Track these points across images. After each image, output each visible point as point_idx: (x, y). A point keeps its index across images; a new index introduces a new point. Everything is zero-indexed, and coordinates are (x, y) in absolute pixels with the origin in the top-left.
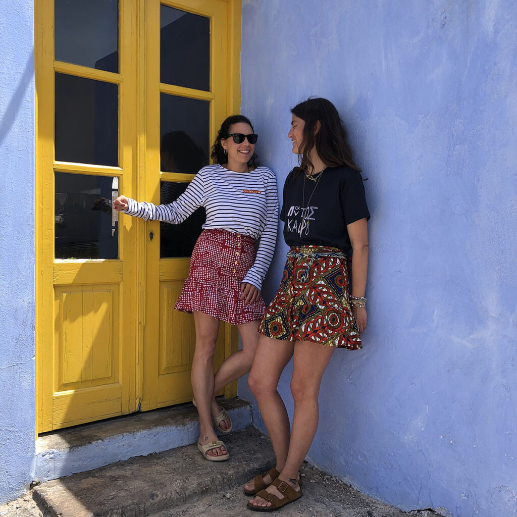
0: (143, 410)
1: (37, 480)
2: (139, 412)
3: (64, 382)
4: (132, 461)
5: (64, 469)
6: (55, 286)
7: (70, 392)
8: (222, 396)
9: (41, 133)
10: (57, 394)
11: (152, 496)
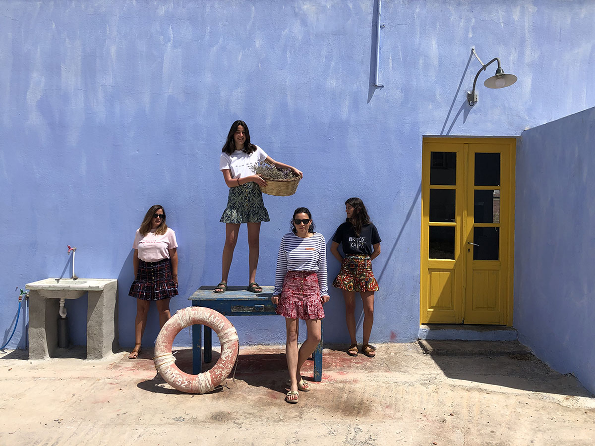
0: (464, 323)
1: (420, 338)
2: (463, 324)
3: (431, 306)
4: (456, 340)
5: (427, 336)
6: (429, 269)
7: (432, 310)
8: (506, 325)
9: (424, 215)
10: (429, 310)
11: (459, 350)
